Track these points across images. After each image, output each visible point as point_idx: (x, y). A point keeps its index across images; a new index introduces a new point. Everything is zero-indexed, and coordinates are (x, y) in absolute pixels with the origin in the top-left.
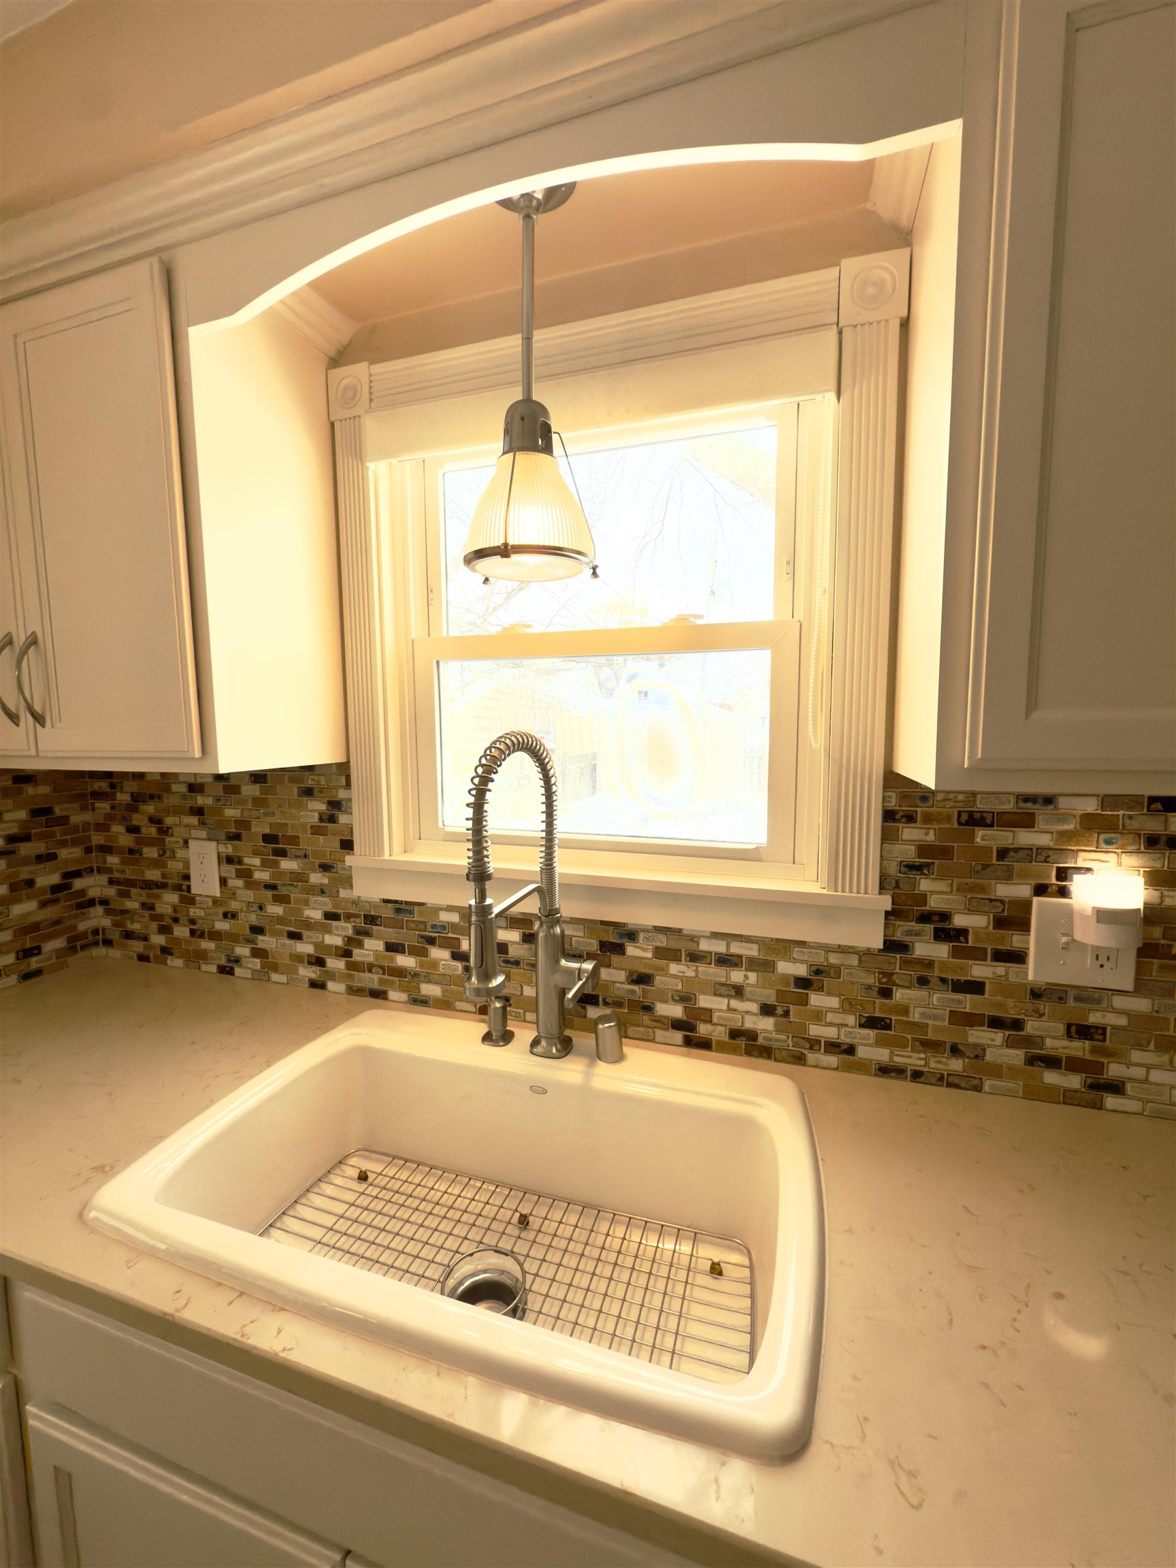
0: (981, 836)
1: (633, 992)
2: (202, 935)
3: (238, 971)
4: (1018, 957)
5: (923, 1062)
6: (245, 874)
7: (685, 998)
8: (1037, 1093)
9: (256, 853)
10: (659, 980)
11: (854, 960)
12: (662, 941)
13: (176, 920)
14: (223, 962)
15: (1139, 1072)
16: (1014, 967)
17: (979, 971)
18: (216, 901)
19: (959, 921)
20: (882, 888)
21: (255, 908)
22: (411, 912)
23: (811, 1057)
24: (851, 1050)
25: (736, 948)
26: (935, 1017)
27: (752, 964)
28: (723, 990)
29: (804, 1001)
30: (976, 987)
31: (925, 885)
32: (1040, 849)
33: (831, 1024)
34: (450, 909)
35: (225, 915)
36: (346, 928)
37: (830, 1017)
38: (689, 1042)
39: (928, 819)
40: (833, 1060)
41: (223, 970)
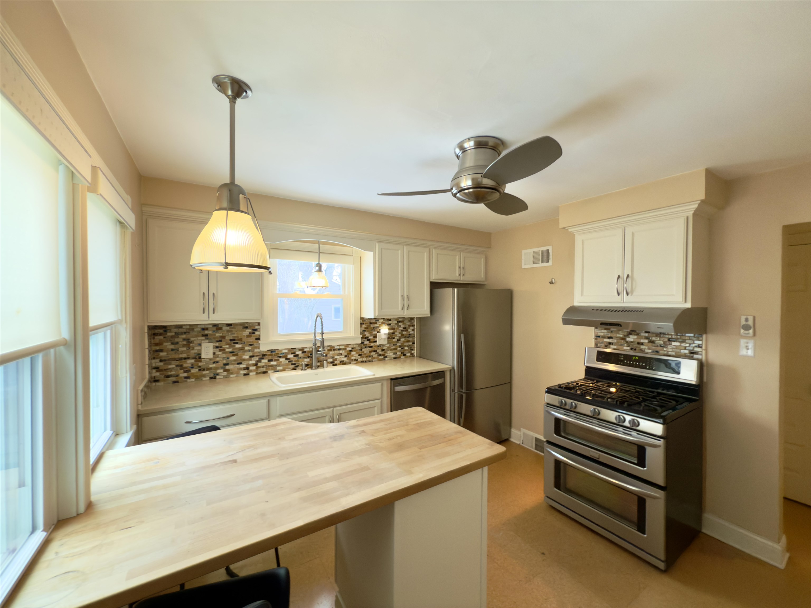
0: (371, 325)
1: (323, 358)
2: (204, 370)
3: (218, 377)
4: (376, 342)
5: (366, 359)
6: (223, 350)
7: (333, 358)
8: (379, 360)
9: (227, 344)
10: (328, 356)
11: (357, 346)
12: (329, 348)
13: (192, 368)
14: (212, 375)
15: (388, 354)
16: (376, 343)
17: (372, 344)
18: (210, 359)
19: (370, 338)
20: (361, 334)
21: (226, 358)
22: (275, 352)
23: (352, 362)
24: (357, 360)
25: (341, 347)
26: (367, 352)
27: (344, 349)
28: (339, 355)
29: (350, 354)
30: (371, 347)
31: (366, 333)
32: (378, 327)
33: (354, 357)
34: (285, 349)
35: (214, 363)
36: (257, 359)
37: (354, 355)
38: (333, 365)
39: (366, 324)
40: (355, 362)
41: (211, 378)
